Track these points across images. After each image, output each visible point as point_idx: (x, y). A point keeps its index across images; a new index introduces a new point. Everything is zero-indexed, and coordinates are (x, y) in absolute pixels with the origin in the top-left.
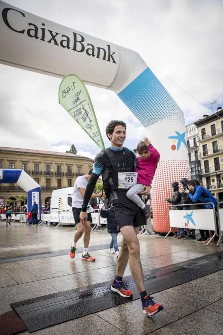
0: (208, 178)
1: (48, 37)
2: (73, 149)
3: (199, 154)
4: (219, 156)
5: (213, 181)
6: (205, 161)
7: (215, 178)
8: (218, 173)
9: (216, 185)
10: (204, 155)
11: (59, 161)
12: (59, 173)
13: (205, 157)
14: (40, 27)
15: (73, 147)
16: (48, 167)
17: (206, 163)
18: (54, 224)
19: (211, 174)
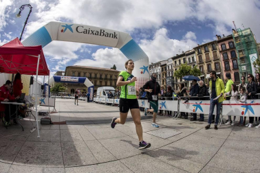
1: (91, 32)
2: (114, 67)
3: (173, 73)
11: (106, 73)
12: (106, 79)
14: (88, 29)
15: (114, 66)
16: (101, 76)
18: (97, 103)
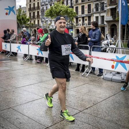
0: (77, 19)
3: (73, 2)
4: (84, 5)
5: (80, 20)
6: (76, 7)
7: (81, 19)
8: (83, 16)
9: (81, 24)
10: (76, 3)
13: (76, 4)
17: (77, 8)
19: (79, 16)
